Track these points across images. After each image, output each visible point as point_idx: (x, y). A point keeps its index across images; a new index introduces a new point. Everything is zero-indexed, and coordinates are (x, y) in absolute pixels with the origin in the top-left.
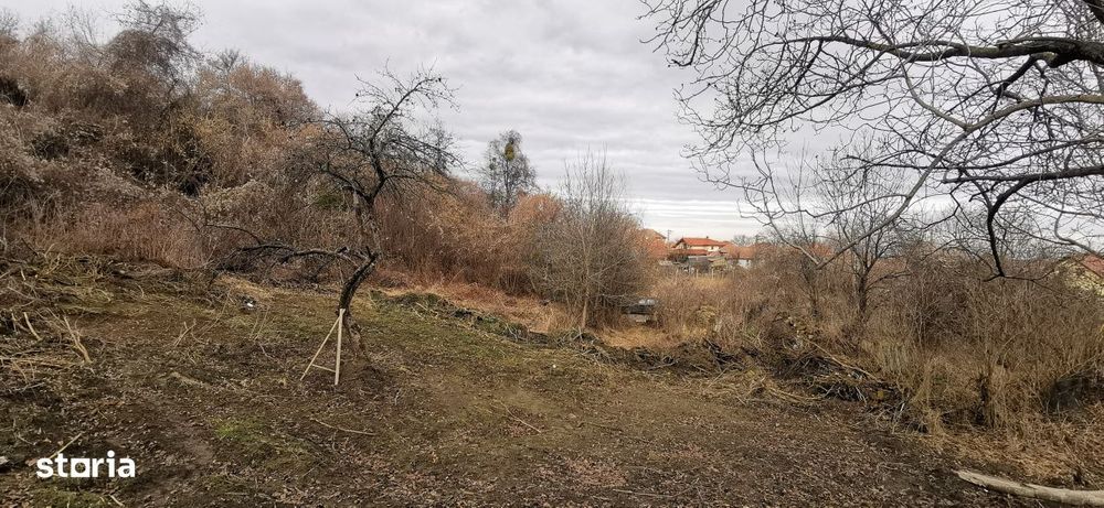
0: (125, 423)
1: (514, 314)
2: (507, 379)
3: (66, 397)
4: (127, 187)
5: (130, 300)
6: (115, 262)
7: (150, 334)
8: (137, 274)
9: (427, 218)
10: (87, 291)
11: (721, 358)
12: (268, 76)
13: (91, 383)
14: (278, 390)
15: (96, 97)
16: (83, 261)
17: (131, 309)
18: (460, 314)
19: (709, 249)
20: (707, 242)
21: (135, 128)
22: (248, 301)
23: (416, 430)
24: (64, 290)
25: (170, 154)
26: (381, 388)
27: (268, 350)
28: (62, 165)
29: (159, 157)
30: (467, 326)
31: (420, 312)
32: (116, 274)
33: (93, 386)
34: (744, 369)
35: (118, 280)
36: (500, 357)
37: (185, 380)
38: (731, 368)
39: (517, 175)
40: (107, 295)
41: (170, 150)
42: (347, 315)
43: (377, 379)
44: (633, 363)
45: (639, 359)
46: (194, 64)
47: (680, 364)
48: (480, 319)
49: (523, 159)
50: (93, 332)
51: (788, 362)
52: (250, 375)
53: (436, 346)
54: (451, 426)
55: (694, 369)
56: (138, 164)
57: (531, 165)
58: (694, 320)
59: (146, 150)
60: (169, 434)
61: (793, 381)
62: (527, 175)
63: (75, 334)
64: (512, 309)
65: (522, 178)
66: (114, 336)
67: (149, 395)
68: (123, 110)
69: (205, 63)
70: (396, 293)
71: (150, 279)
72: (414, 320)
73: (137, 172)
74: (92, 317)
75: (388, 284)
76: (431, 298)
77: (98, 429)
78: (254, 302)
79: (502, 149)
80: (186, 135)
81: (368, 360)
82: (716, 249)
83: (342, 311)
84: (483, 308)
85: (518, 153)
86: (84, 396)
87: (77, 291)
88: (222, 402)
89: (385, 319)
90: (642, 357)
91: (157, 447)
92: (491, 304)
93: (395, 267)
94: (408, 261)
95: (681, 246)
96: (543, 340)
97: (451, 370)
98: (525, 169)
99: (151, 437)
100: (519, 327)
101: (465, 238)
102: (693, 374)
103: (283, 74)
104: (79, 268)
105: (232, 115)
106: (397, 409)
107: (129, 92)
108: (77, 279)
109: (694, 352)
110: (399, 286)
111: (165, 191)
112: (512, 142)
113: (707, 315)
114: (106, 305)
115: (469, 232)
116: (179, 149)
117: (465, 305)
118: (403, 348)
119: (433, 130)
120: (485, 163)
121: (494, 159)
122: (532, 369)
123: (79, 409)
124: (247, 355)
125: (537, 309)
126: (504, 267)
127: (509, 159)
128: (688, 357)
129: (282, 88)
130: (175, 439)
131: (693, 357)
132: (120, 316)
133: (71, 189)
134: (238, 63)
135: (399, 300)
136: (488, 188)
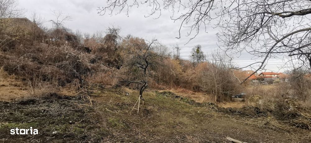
0: (94, 117)
1: (194, 97)
2: (183, 114)
3: (86, 112)
4: (106, 68)
5: (104, 93)
6: (102, 85)
7: (106, 100)
8: (106, 87)
9: (171, 71)
10: (96, 91)
11: (258, 112)
12: (137, 39)
13: (91, 109)
14: (126, 113)
15: (102, 50)
16: (96, 85)
17: (104, 95)
18: (177, 97)
19: (273, 76)
20: (272, 73)
21: (109, 55)
22: (127, 93)
23: (151, 125)
24: (92, 91)
25: (115, 60)
26: (147, 114)
27: (127, 104)
28: (95, 65)
29: (113, 61)
30: (178, 100)
31: (166, 96)
32: (102, 87)
33: (91, 110)
34: (267, 116)
35: (102, 88)
36: (184, 109)
37: (108, 110)
38: (261, 115)
39: (200, 57)
40: (100, 92)
41: (115, 59)
42: (141, 97)
43: (147, 112)
44: (227, 112)
45: (229, 111)
46: (121, 39)
47: (243, 113)
48: (182, 98)
49: (202, 52)
50: (95, 100)
51: (284, 115)
52: (121, 110)
53: (168, 105)
54: (161, 125)
55: (247, 115)
56: (109, 63)
57: (204, 54)
58: (252, 100)
59: (111, 60)
60: (101, 120)
61: (285, 121)
62: (203, 57)
63: (91, 100)
64: (193, 96)
65: (202, 58)
66: (99, 100)
67: (101, 113)
68: (106, 52)
69: (124, 38)
70: (162, 91)
71: (108, 88)
72: (164, 98)
73: (109, 65)
74: (96, 96)
75: (160, 89)
76: (170, 93)
77: (89, 118)
78: (128, 94)
79: (196, 50)
80: (118, 56)
81: (146, 107)
82: (276, 76)
83: (140, 96)
84: (184, 95)
85: (200, 51)
86: (89, 112)
87: (94, 91)
88: (113, 115)
89: (157, 98)
90: (230, 111)
91: (98, 123)
92: (188, 94)
93: (163, 85)
94: (166, 83)
95: (262, 75)
96: (199, 104)
97: (169, 111)
98: (203, 55)
99: (97, 120)
100: (193, 101)
101: (183, 76)
102: (247, 117)
103: (140, 38)
104: (95, 86)
105: (128, 50)
106: (149, 119)
107: (107, 48)
108: (95, 89)
109: (248, 110)
110: (163, 89)
111: (114, 68)
112: (199, 48)
113: (256, 98)
114: (99, 94)
115: (185, 74)
116: (117, 59)
117: (179, 94)
118: (159, 105)
119: (176, 47)
120: (191, 54)
121: (193, 53)
122: (191, 112)
123: (87, 114)
124: (122, 106)
125: (201, 96)
126: (194, 84)
127: (198, 53)
128: (246, 111)
129: (140, 42)
130: (101, 121)
131: (247, 112)
132: (101, 96)
133: (96, 70)
134: (131, 37)
135: (161, 93)
136: (192, 61)
